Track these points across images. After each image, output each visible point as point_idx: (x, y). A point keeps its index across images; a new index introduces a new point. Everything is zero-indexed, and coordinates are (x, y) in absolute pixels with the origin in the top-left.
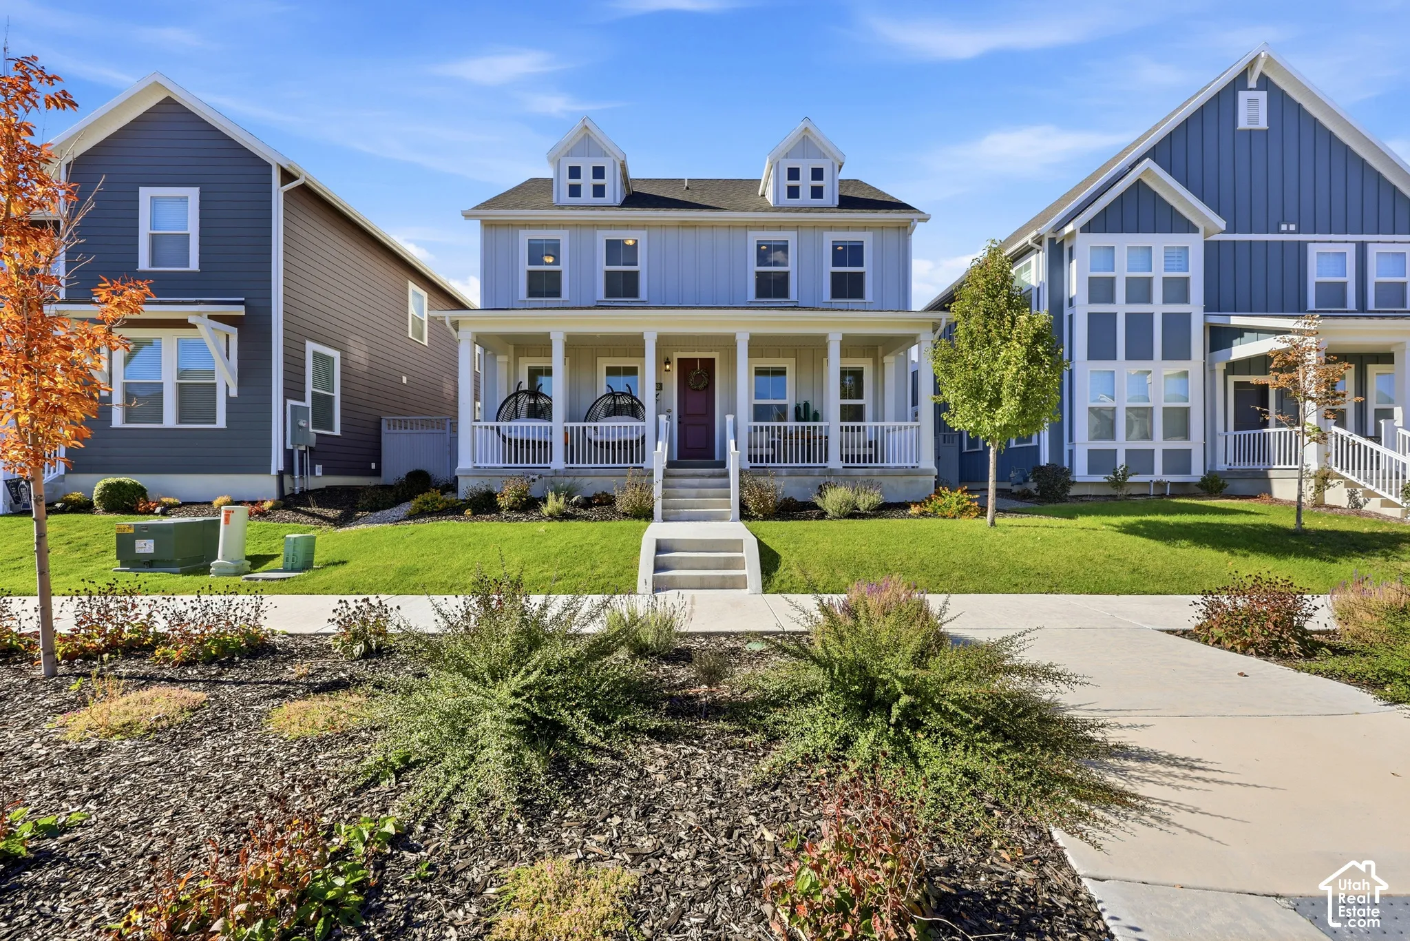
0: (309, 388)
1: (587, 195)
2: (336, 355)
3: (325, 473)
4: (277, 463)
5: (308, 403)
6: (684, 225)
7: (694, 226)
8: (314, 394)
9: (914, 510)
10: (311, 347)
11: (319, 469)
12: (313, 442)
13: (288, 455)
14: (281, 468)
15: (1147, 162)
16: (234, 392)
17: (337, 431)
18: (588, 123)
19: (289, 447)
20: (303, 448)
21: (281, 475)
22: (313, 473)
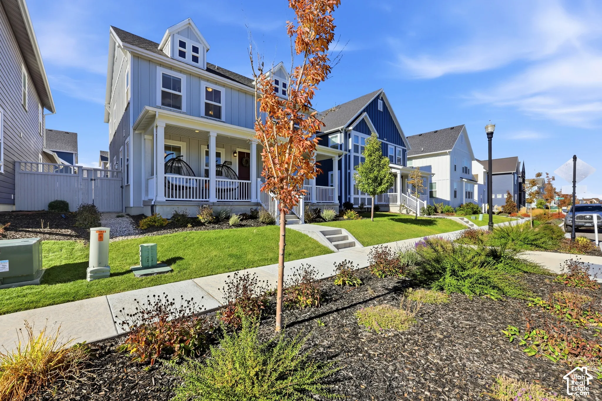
6: (240, 90)
15: (365, 114)
17: (2, 170)
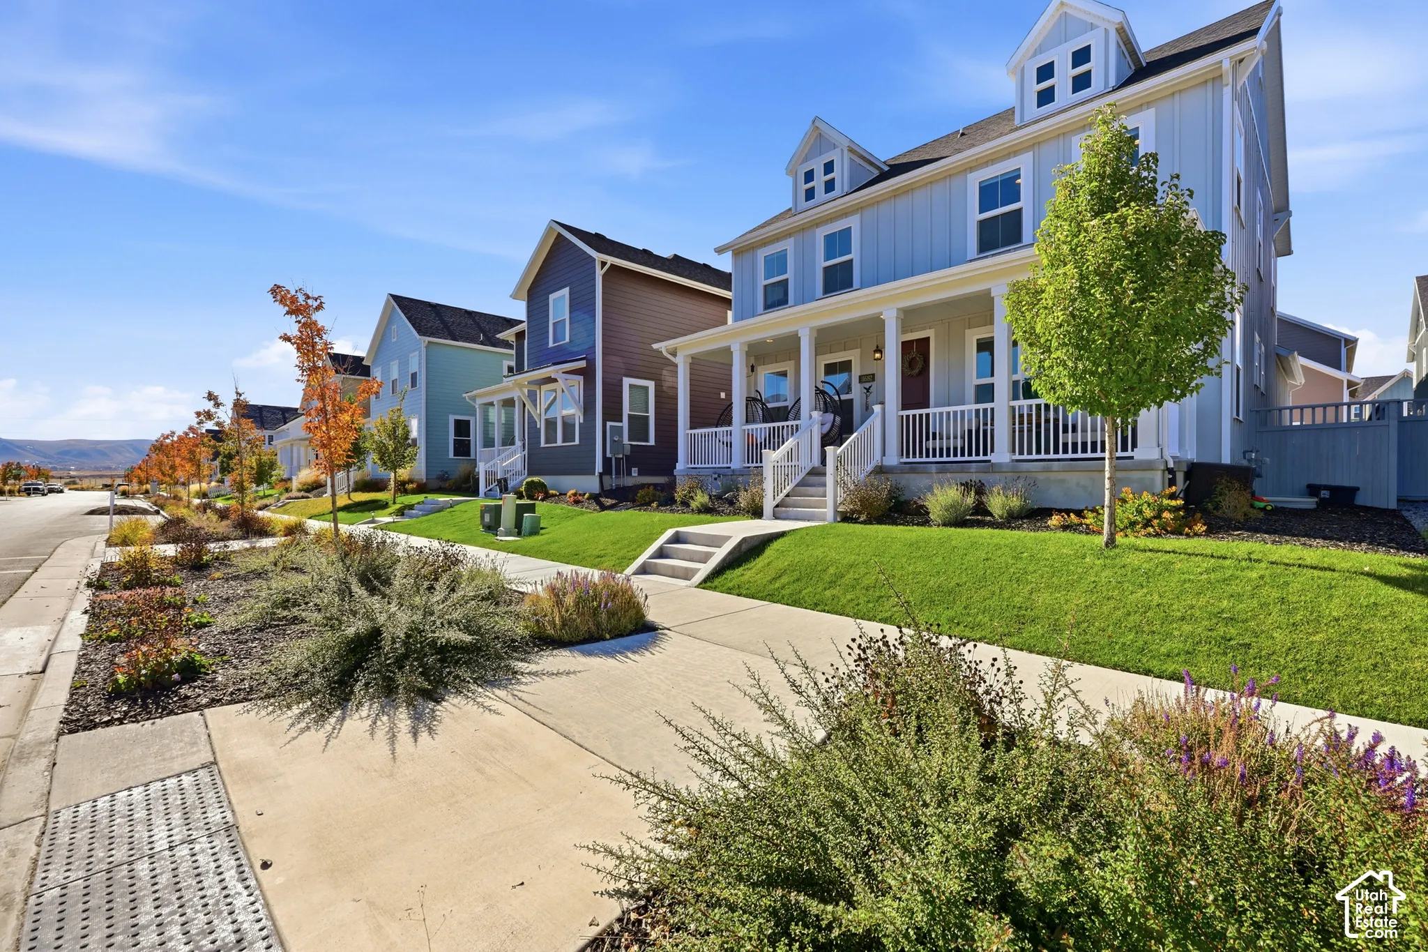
0: (626, 411)
1: (820, 194)
2: (651, 385)
3: (640, 474)
4: (599, 467)
5: (625, 423)
6: (896, 194)
7: (907, 190)
8: (630, 416)
9: (1055, 520)
10: (627, 382)
11: (635, 471)
12: (628, 451)
13: (606, 461)
14: (601, 470)
16: (582, 421)
17: (652, 442)
18: (817, 123)
19: (609, 455)
20: (621, 456)
21: (601, 475)
22: (629, 474)
